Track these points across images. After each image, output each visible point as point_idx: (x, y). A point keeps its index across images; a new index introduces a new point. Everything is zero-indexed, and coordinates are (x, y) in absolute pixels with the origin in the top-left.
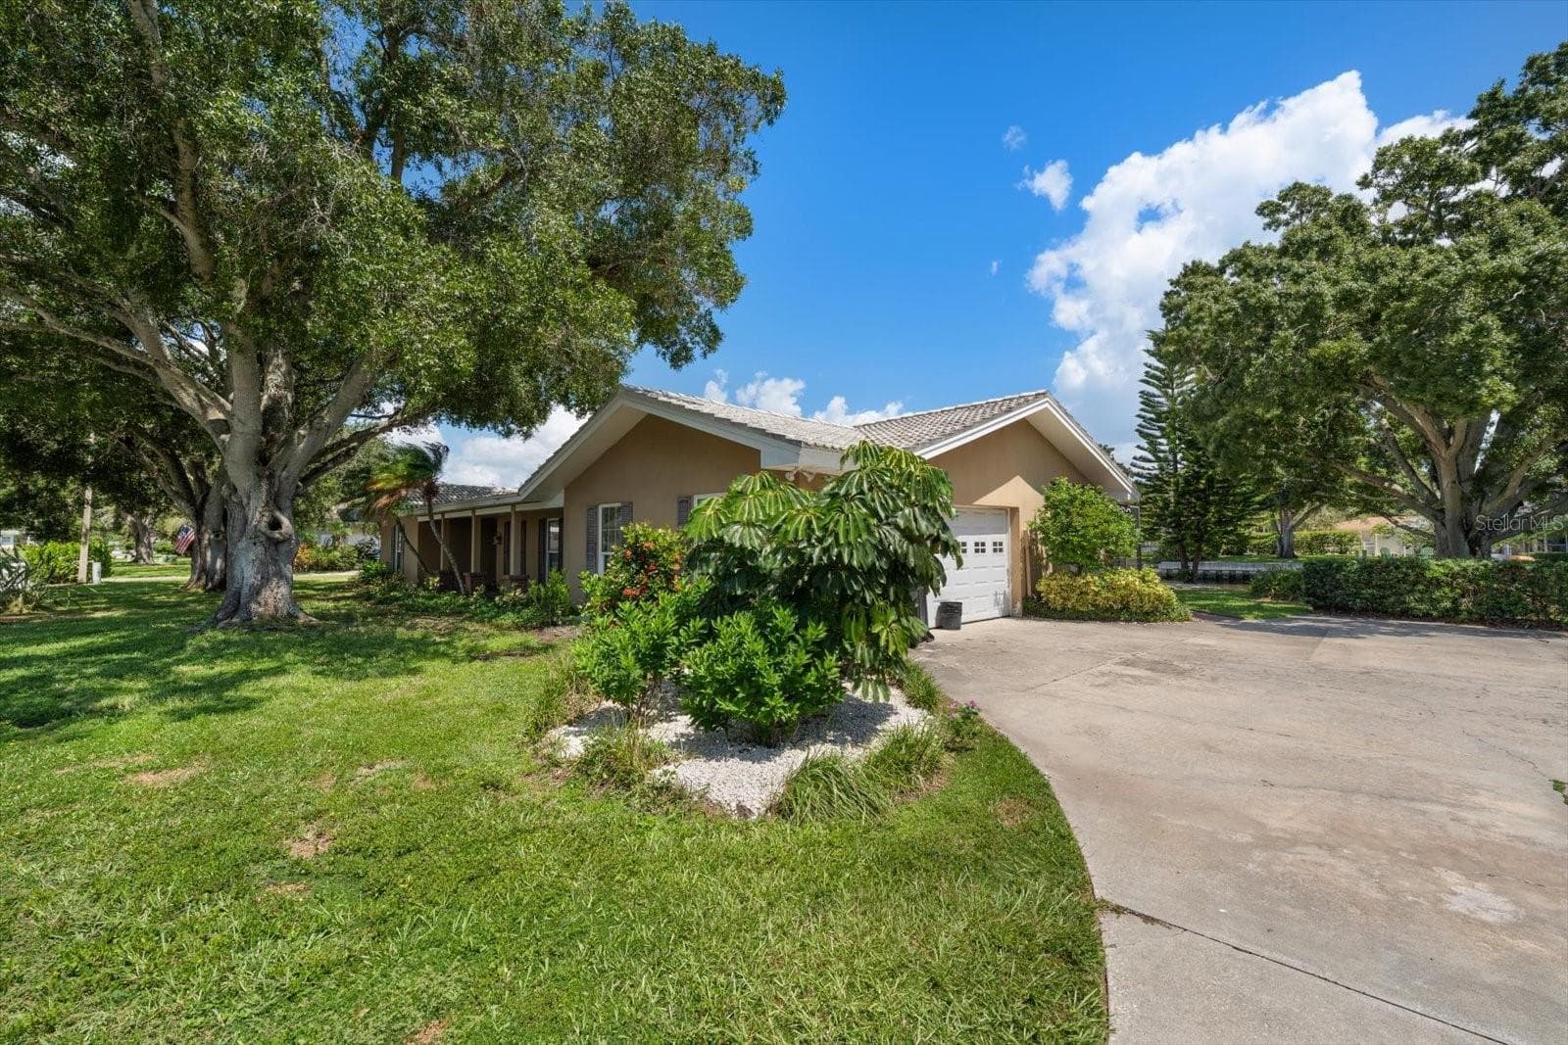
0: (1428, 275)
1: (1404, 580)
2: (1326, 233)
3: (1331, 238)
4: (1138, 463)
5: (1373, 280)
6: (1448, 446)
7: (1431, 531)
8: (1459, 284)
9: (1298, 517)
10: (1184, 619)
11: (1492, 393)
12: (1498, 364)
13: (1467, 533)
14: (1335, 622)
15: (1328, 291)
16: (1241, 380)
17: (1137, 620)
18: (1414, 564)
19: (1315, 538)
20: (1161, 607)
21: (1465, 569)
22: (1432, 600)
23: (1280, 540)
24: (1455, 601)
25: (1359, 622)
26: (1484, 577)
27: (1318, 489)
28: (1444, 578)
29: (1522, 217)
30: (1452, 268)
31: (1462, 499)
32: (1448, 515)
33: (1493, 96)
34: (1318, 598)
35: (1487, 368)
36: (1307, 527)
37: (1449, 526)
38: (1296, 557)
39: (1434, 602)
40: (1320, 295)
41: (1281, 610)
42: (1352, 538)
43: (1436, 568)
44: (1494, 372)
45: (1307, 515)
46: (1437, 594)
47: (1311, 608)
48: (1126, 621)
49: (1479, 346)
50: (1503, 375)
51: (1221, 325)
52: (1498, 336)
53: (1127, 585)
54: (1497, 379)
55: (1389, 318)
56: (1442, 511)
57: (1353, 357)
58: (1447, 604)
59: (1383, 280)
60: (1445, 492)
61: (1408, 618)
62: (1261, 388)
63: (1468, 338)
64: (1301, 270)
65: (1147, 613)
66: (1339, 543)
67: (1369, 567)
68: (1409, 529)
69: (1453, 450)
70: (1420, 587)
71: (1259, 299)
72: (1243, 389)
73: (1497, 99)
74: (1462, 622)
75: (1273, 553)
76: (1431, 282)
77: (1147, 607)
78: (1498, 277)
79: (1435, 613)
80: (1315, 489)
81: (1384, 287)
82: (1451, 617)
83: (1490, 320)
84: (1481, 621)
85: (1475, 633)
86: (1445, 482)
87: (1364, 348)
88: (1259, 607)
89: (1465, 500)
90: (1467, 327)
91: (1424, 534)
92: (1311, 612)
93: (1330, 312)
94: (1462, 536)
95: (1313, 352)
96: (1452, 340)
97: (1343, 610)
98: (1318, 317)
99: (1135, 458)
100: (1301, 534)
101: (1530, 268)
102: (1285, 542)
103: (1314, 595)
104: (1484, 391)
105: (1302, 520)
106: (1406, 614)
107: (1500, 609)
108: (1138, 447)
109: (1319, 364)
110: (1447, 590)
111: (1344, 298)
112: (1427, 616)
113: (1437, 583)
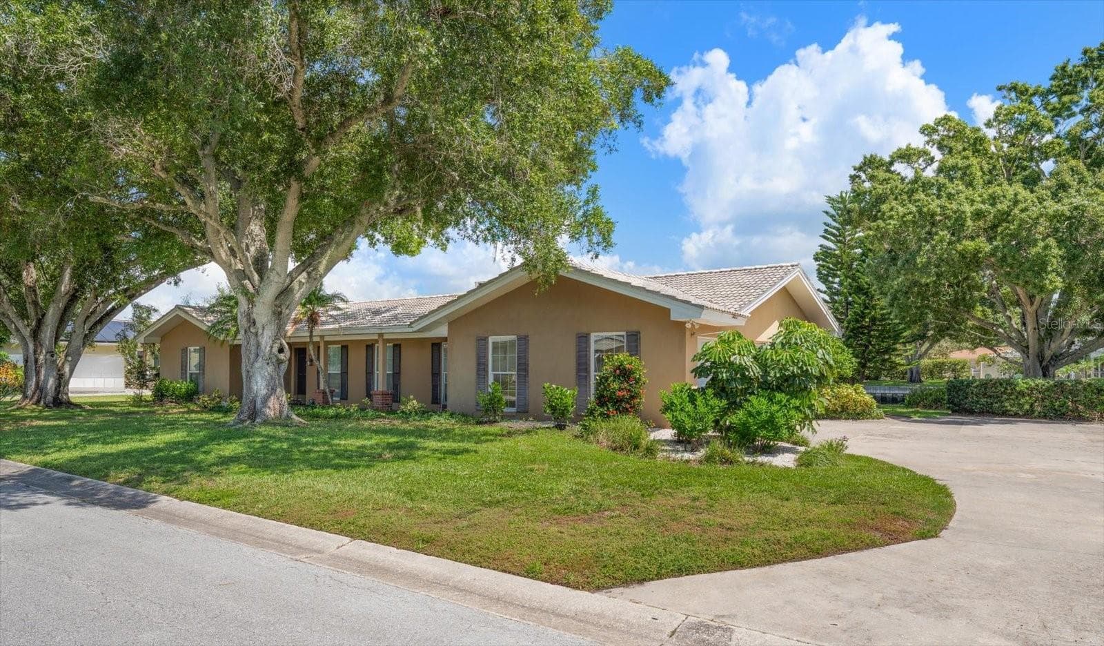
0: (1023, 211)
1: (1004, 393)
2: (967, 162)
3: (969, 165)
5: (993, 205)
6: (1032, 304)
7: (1021, 361)
8: (1037, 218)
10: (879, 417)
11: (1051, 282)
12: (1054, 267)
13: (1041, 362)
14: (965, 419)
15: (968, 209)
16: (914, 259)
17: (852, 418)
18: (1009, 383)
20: (867, 409)
21: (1037, 385)
22: (1019, 404)
24: (1032, 405)
25: (979, 419)
26: (1048, 389)
27: (949, 329)
28: (1026, 391)
29: (1073, 171)
30: (1034, 208)
31: (1039, 339)
32: (1031, 351)
33: (1063, 68)
34: (955, 405)
35: (1049, 269)
37: (1031, 357)
39: (1021, 406)
40: (964, 212)
41: (933, 413)
42: (964, 365)
43: (1022, 383)
44: (1053, 271)
46: (1023, 401)
47: (950, 412)
48: (846, 419)
49: (1046, 256)
50: (1057, 272)
51: (905, 222)
52: (1056, 251)
53: (848, 395)
54: (1054, 274)
55: (1001, 233)
56: (1027, 347)
57: (981, 252)
58: (1027, 407)
59: (999, 206)
60: (1030, 335)
61: (1006, 416)
62: (926, 266)
63: (1041, 251)
64: (953, 191)
65: (859, 414)
67: (985, 384)
68: (1007, 359)
69: (1034, 307)
70: (1013, 397)
71: (929, 209)
72: (915, 264)
73: (1066, 71)
74: (1035, 418)
76: (1023, 215)
77: (859, 410)
78: (1057, 216)
79: (1021, 413)
80: (948, 329)
81: (999, 210)
82: (1029, 415)
83: (1052, 241)
84: (1045, 417)
85: (1041, 423)
86: (1030, 328)
87: (988, 248)
88: (918, 412)
89: (1041, 340)
90: (1041, 244)
91: (1016, 363)
92: (950, 415)
93: (969, 223)
94: (1038, 364)
95: (959, 247)
96: (1033, 251)
97: (970, 412)
98: (963, 225)
101: (1072, 213)
103: (952, 403)
104: (1047, 282)
106: (1005, 413)
107: (1055, 409)
109: (962, 255)
110: (1027, 398)
111: (977, 214)
112: (1016, 415)
113: (1022, 394)
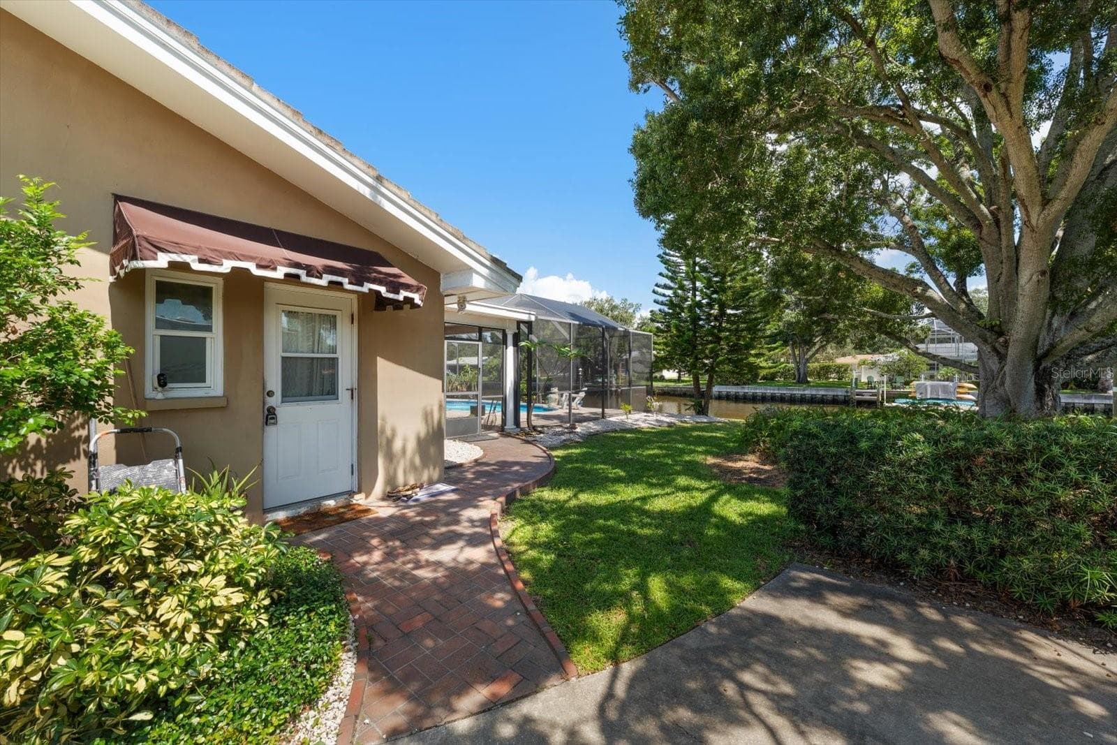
4: (660, 290)
9: (810, 353)
19: (822, 368)
23: (798, 370)
36: (817, 360)
38: (808, 382)
45: (817, 351)
66: (838, 372)
75: (794, 379)
99: (657, 285)
100: (813, 365)
102: (802, 371)
105: (814, 355)
108: (661, 274)
